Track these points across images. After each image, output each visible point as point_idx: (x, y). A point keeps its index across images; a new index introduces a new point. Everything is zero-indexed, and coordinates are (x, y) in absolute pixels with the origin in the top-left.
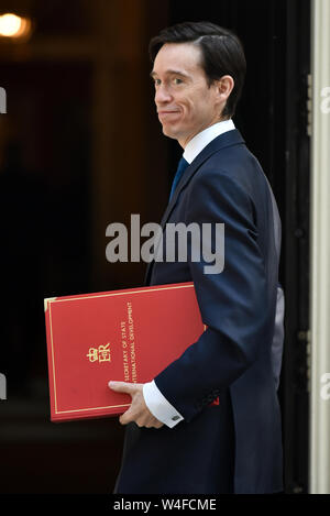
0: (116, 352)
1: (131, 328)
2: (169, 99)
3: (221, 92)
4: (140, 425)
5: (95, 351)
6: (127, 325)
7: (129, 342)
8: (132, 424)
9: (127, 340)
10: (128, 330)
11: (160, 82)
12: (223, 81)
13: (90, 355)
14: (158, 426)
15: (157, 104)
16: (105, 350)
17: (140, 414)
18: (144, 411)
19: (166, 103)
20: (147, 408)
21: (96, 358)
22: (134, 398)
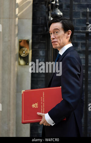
0: (39, 105)
1: (44, 99)
2: (54, 38)
3: (68, 35)
4: (44, 125)
5: (34, 105)
6: (43, 98)
7: (43, 103)
8: (43, 124)
9: (42, 102)
10: (43, 99)
11: (52, 34)
12: (68, 32)
13: (33, 106)
14: (49, 126)
15: (52, 40)
16: (36, 104)
17: (44, 122)
18: (45, 121)
19: (54, 39)
20: (46, 121)
21: (34, 107)
22: (43, 117)
